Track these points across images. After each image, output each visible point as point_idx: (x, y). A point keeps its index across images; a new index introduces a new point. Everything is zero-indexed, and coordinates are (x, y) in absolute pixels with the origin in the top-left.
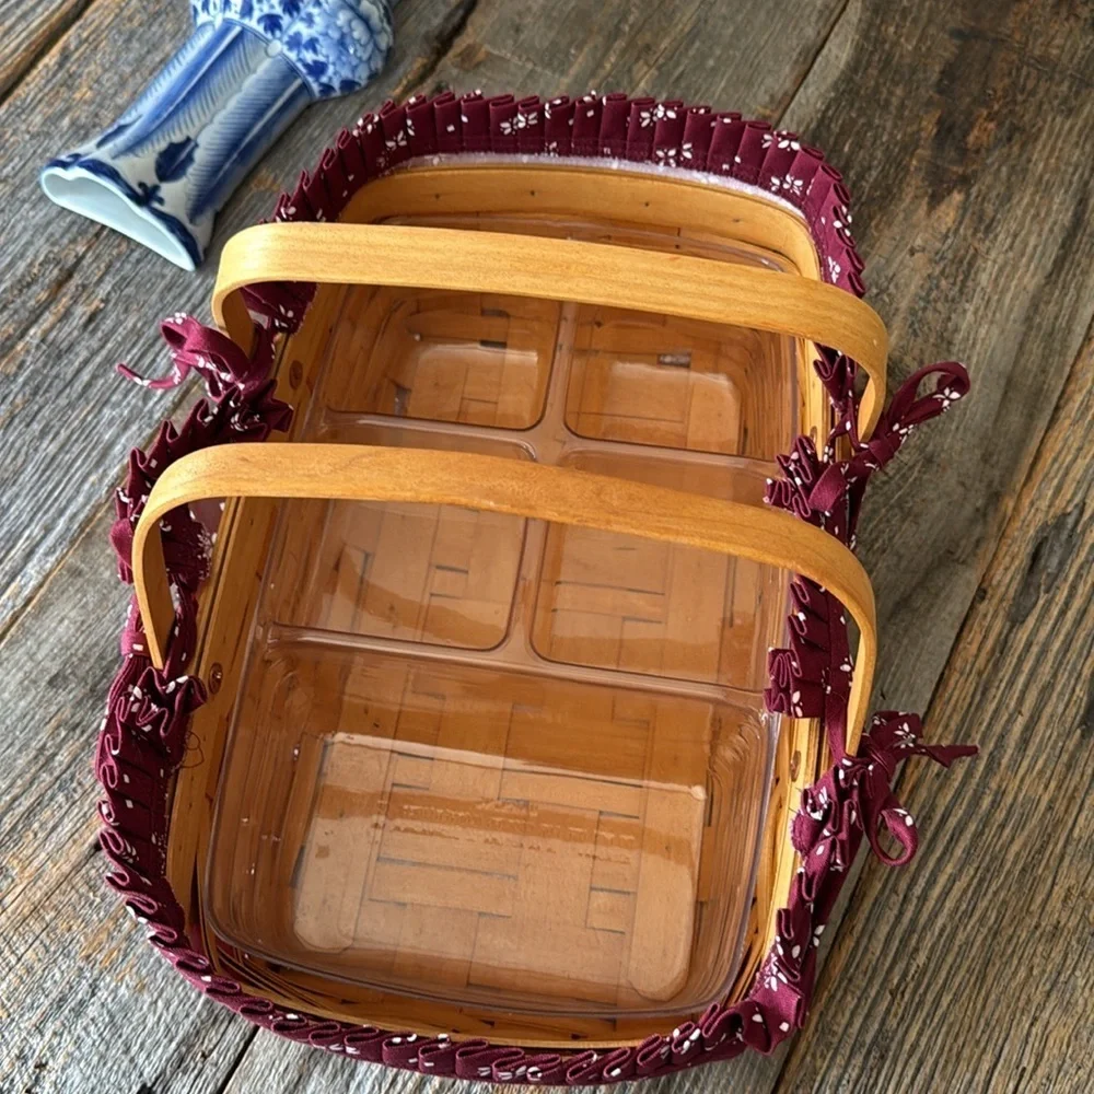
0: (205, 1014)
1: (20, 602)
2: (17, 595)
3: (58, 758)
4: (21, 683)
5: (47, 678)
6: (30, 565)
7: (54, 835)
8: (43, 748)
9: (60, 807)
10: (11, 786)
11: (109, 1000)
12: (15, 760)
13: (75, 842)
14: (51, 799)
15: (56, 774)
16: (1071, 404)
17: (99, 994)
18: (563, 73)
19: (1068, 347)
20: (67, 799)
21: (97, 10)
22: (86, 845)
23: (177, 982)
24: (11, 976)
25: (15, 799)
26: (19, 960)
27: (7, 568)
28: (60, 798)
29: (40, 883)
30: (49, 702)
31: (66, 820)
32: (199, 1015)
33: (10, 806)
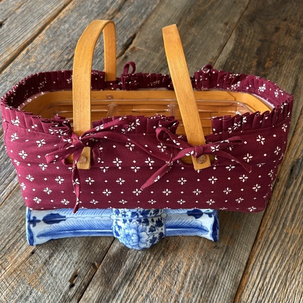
0: (63, 299)
1: (12, 188)
2: (12, 186)
3: (22, 229)
4: (12, 209)
5: (20, 207)
6: (16, 178)
7: (20, 250)
8: (18, 226)
9: (22, 242)
10: (9, 236)
11: (35, 296)
12: (10, 230)
13: (26, 252)
14: (20, 240)
15: (21, 233)
16: (298, 131)
17: (32, 294)
18: (158, 53)
19: (296, 116)
20: (24, 240)
21: (37, 40)
22: (29, 253)
23: (55, 290)
24: (7, 289)
25: (9, 240)
26: (10, 285)
27: (9, 179)
28: (22, 240)
29: (16, 263)
30: (20, 214)
31: (24, 246)
32: (61, 300)
33: (8, 242)
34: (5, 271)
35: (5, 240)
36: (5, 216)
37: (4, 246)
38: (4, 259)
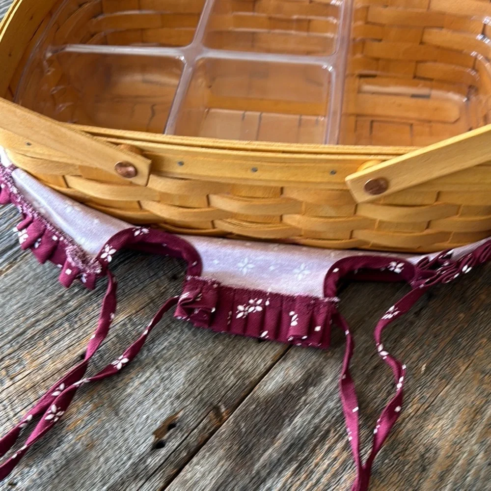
0: (130, 472)
3: (71, 303)
7: (57, 345)
8: (62, 296)
9: (65, 330)
10: (37, 313)
11: (69, 450)
12: (43, 300)
13: (69, 351)
14: (61, 325)
15: (66, 311)
17: (63, 445)
20: (70, 327)
22: (76, 355)
23: (117, 447)
24: (8, 423)
25: (37, 321)
26: (15, 415)
28: (66, 325)
29: (40, 371)
31: (66, 339)
32: (126, 472)
33: (33, 325)
34: (11, 383)
35: (27, 319)
36: (38, 270)
37: (22, 330)
38: (16, 358)
